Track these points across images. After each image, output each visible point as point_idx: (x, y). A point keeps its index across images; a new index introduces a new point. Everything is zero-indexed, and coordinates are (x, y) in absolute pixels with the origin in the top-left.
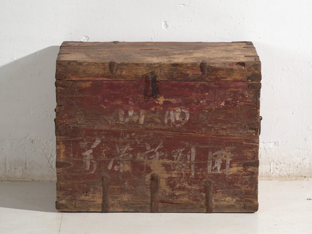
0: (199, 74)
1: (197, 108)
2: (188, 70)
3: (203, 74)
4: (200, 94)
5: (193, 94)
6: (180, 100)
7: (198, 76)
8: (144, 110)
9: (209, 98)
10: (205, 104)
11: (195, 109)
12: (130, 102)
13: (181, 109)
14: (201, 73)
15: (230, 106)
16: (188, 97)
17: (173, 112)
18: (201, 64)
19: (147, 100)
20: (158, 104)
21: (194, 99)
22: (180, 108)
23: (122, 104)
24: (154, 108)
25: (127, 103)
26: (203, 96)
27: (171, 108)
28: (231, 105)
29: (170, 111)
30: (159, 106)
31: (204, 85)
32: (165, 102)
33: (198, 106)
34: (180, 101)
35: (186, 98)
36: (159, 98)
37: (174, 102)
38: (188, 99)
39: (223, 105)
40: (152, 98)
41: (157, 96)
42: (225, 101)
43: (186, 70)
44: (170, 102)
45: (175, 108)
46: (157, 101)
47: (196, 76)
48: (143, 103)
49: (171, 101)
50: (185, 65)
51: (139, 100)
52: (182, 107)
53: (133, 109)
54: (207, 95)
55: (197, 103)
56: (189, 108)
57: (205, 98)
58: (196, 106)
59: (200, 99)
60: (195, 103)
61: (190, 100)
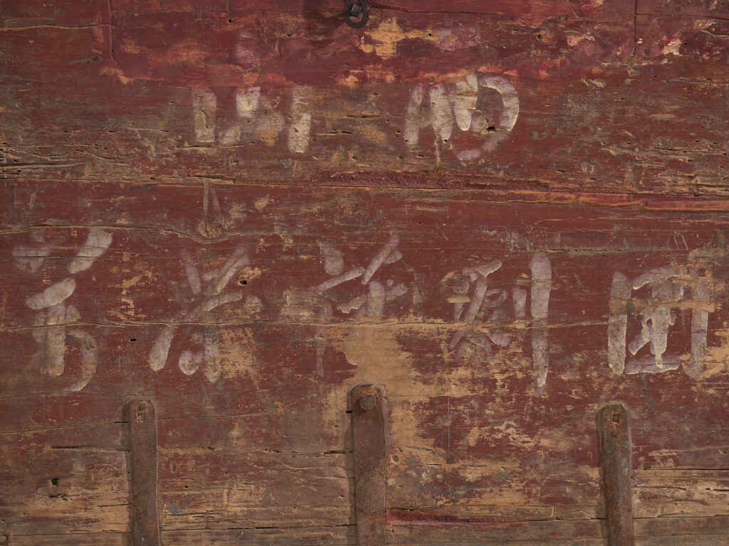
1: (554, 68)
4: (566, 4)
6: (475, 36)
8: (310, 88)
9: (606, 23)
10: (588, 50)
11: (544, 74)
12: (241, 52)
13: (481, 76)
15: (705, 57)
16: (513, 20)
17: (441, 90)
19: (321, 38)
20: (374, 58)
21: (538, 30)
22: (476, 72)
23: (207, 60)
24: (355, 79)
25: (228, 56)
26: (581, 14)
27: (434, 75)
28: (709, 50)
29: (427, 89)
30: (380, 66)
32: (405, 48)
33: (558, 61)
34: (472, 39)
35: (501, 26)
36: (375, 26)
37: (445, 47)
38: (509, 28)
39: (676, 53)
40: (345, 29)
41: (366, 19)
42: (684, 34)
44: (429, 45)
45: (451, 75)
46: (369, 41)
48: (302, 53)
49: (430, 38)
51: (282, 41)
52: (482, 69)
53: (255, 85)
54: (601, 6)
55: (554, 47)
56: (515, 71)
57: (592, 23)
58: (549, 59)
59: (566, 26)
60: (543, 47)
61: (520, 33)
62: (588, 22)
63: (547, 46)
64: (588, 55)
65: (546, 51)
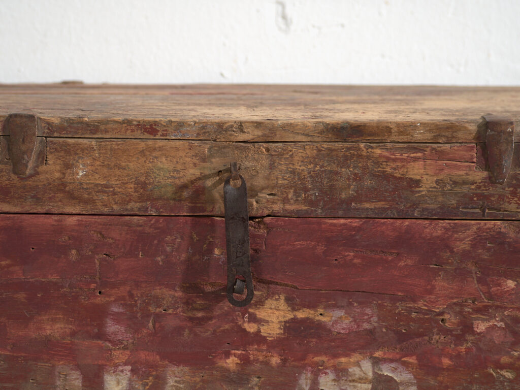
0: (470, 178)
1: (459, 356)
2: (416, 159)
3: (492, 180)
4: (473, 286)
5: (441, 284)
6: (371, 318)
7: (465, 189)
8: (187, 369)
9: (519, 309)
10: (497, 337)
11: (446, 362)
12: (112, 327)
13: (376, 362)
14: (479, 175)
16: (414, 301)
17: (331, 376)
18: (479, 127)
19: (200, 314)
20: (258, 338)
21: (442, 313)
22: (371, 357)
23: (73, 334)
24: (237, 360)
25: (96, 330)
26: (491, 297)
27: (324, 358)
29: (316, 374)
30: (265, 347)
31: (498, 238)
32: (293, 328)
33: (462, 349)
34: (368, 321)
35: (400, 307)
36: (260, 303)
37: (338, 328)
38: (410, 310)
40: (226, 305)
41: (250, 295)
43: (402, 160)
44: (320, 326)
45: (343, 360)
46: (253, 319)
47: (457, 189)
48: (179, 330)
49: (321, 318)
50: (401, 133)
51: (158, 316)
52: (378, 354)
53: (126, 364)
54: (513, 289)
55: (459, 332)
56: (414, 357)
57: (501, 307)
58: (453, 346)
59: (473, 309)
60: (446, 332)
61: (422, 316)
62: (497, 307)
63: (451, 331)
64: (496, 342)
65: (449, 337)
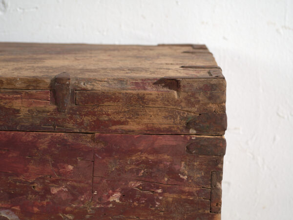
0: (47, 109)
1: (43, 206)
2: (17, 98)
3: (58, 111)
4: (50, 168)
5: (32, 167)
7: (44, 115)
9: (75, 181)
10: (64, 196)
11: (36, 209)
14: (52, 107)
15: (136, 204)
16: (18, 176)
18: (52, 81)
21: (33, 183)
26: (60, 174)
28: (138, 200)
31: (63, 142)
33: (45, 203)
35: (10, 179)
38: (16, 181)
39: (117, 201)
42: (123, 189)
47: (40, 115)
50: (8, 84)
54: (72, 170)
55: (43, 193)
56: (18, 207)
57: (66, 180)
58: (39, 201)
59: (51, 182)
60: (36, 193)
61: (22, 184)
62: (63, 180)
63: (38, 193)
64: (63, 199)
65: (37, 196)
